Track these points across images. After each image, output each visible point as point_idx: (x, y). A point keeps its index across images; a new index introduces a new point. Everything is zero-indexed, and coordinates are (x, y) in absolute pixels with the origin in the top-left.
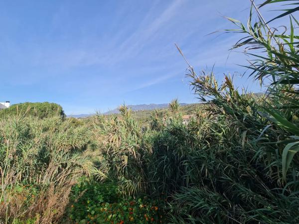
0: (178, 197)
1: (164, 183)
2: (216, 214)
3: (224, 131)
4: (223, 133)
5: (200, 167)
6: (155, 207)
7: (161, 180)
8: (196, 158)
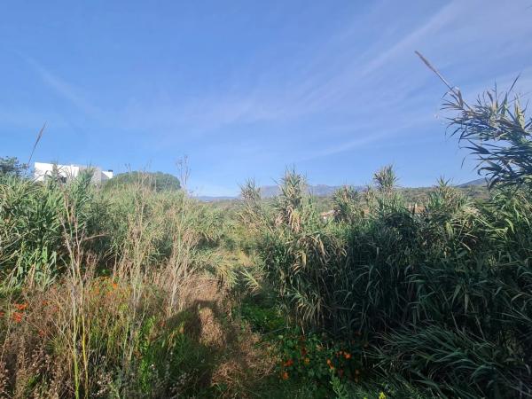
0: (397, 339)
1: (363, 314)
2: (490, 382)
3: (511, 225)
4: (510, 228)
5: (450, 290)
6: (345, 353)
7: (359, 308)
8: (442, 273)
